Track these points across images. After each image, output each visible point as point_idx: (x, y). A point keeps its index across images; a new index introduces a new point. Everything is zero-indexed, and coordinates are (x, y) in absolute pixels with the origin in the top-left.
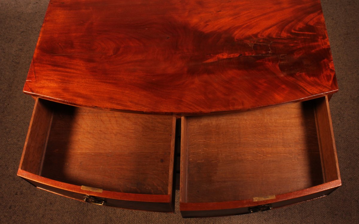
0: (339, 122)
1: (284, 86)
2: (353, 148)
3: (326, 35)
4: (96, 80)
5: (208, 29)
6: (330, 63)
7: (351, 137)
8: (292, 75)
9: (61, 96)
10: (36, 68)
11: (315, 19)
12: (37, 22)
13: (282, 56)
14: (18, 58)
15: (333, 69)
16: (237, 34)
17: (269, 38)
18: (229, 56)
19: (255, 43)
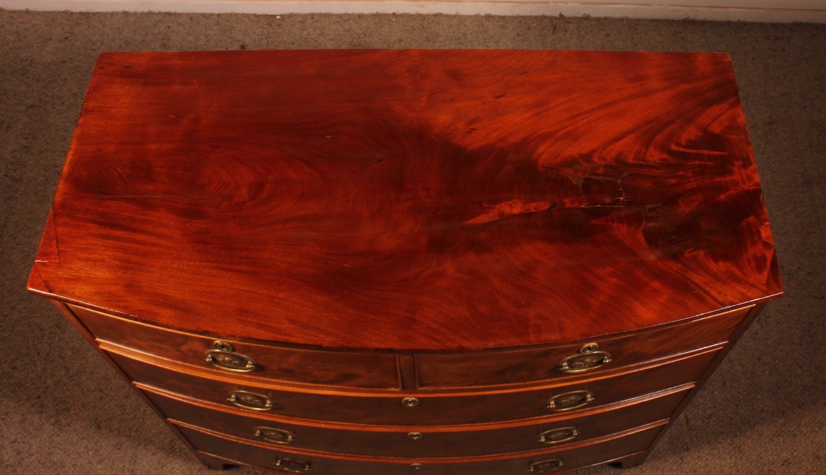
0: (758, 327)
1: (656, 284)
2: (790, 389)
3: (751, 157)
4: (208, 264)
5: (475, 141)
6: (763, 227)
7: (784, 364)
8: (675, 257)
9: (121, 304)
10: (59, 229)
11: (723, 118)
12: (64, 85)
13: (651, 210)
14: (18, 167)
15: (769, 242)
16: (545, 153)
17: (619, 165)
18: (526, 207)
19: (587, 176)
